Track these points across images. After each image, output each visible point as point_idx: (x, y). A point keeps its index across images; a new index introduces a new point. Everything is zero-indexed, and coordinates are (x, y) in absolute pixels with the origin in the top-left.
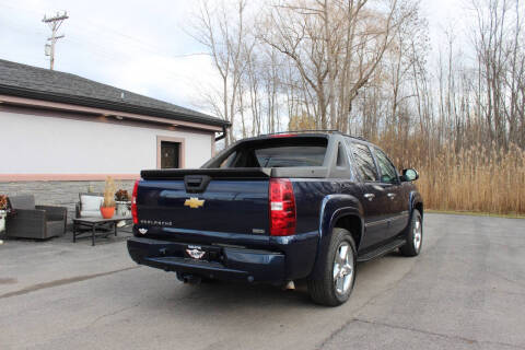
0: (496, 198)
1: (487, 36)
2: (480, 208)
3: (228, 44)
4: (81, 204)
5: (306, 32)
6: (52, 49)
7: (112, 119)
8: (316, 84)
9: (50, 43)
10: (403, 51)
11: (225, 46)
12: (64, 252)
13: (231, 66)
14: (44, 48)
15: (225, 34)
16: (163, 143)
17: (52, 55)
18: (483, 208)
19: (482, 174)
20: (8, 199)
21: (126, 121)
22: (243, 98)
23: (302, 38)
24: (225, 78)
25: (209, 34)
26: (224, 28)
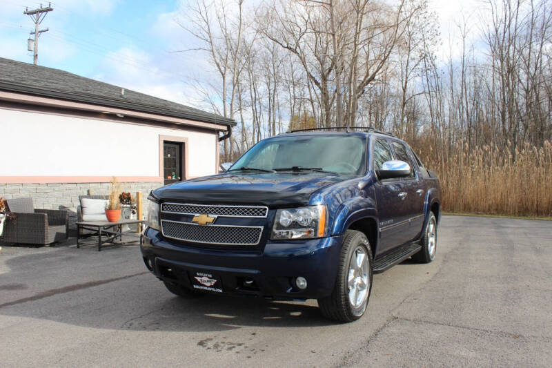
0: (513, 199)
1: (501, 30)
2: (497, 210)
3: (227, 38)
4: (82, 208)
5: (309, 26)
6: (36, 44)
7: (112, 117)
8: (320, 81)
9: (33, 37)
10: (412, 46)
11: (224, 41)
12: (70, 258)
13: (230, 62)
15: (224, 28)
16: (165, 142)
17: (36, 50)
18: (499, 210)
19: (498, 174)
20: (5, 202)
21: (128, 119)
22: (243, 96)
23: (305, 32)
24: (223, 75)
25: (207, 29)
26: (222, 21)
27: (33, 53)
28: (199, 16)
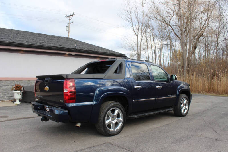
6: (69, 28)
7: (70, 55)
8: (180, 36)
9: (68, 25)
14: (66, 27)
17: (69, 30)
20: (23, 87)
21: (76, 56)
23: (173, 16)
24: (137, 36)
25: (130, 18)
26: (136, 14)
27: (68, 31)
28: (127, 13)
